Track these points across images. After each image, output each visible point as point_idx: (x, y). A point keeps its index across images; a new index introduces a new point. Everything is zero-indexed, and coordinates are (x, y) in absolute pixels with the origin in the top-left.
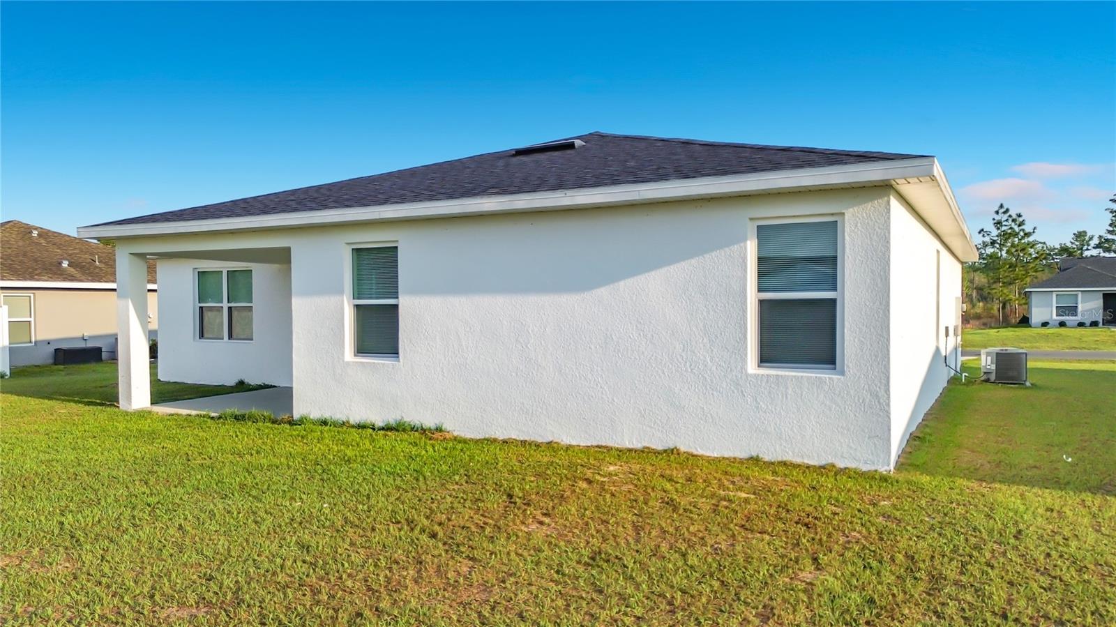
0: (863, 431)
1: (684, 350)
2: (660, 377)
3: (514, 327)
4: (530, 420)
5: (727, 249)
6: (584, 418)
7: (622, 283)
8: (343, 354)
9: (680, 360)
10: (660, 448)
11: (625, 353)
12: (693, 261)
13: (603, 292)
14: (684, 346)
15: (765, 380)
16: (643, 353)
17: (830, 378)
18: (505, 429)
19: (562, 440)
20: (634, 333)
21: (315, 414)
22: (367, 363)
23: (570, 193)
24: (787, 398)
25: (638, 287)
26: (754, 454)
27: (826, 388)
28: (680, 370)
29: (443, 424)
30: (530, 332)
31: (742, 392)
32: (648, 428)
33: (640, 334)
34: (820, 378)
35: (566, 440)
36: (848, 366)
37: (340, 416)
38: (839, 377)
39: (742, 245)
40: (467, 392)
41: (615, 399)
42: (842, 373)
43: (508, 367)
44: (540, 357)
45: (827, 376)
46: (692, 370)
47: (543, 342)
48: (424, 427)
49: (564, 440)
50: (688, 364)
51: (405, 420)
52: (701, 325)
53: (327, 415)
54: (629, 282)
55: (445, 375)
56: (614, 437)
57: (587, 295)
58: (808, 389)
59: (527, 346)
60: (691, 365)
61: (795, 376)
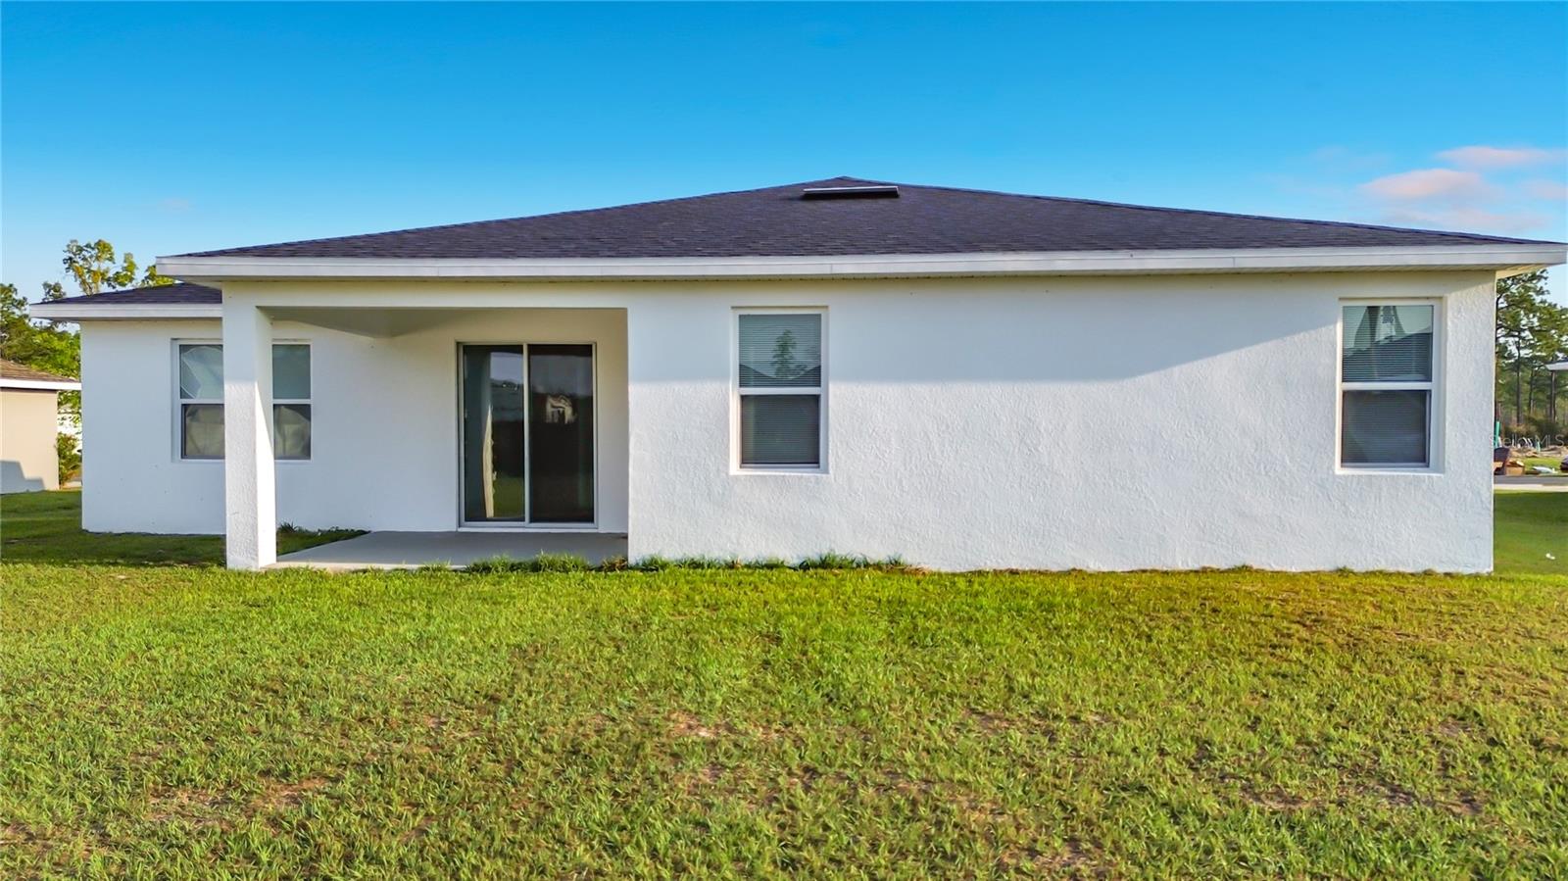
0: (1464, 532)
1: (1256, 450)
2: (1226, 483)
3: (1017, 424)
4: (1040, 543)
5: (1313, 332)
6: (1121, 538)
7: (1176, 369)
8: (727, 466)
9: (1252, 461)
10: (1224, 567)
11: (1180, 454)
12: (1270, 345)
13: (1150, 379)
14: (1257, 445)
15: (1355, 481)
16: (1204, 454)
17: (1429, 477)
18: (1002, 559)
19: (1088, 567)
20: (1192, 430)
21: (670, 553)
22: (770, 476)
23: (1137, 254)
24: (1380, 500)
25: (1199, 375)
26: (1341, 566)
27: (1424, 487)
28: (1251, 473)
29: (901, 555)
30: (1042, 431)
31: (1328, 496)
32: (1209, 546)
33: (1199, 431)
34: (1417, 477)
35: (1093, 565)
36: (1449, 463)
37: (719, 552)
38: (1438, 475)
39: (1331, 327)
40: (941, 512)
41: (1165, 512)
42: (1441, 469)
43: (1007, 476)
44: (1056, 462)
45: (1426, 474)
46: (1267, 473)
47: (1061, 444)
48: (869, 561)
49: (1092, 566)
50: (1262, 466)
51: (837, 553)
52: (1280, 419)
53: (695, 553)
54: (1186, 367)
55: (906, 488)
56: (1162, 559)
57: (1128, 383)
58: (1404, 489)
59: (1037, 450)
60: (1265, 468)
61: (1390, 476)
